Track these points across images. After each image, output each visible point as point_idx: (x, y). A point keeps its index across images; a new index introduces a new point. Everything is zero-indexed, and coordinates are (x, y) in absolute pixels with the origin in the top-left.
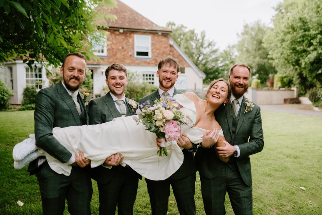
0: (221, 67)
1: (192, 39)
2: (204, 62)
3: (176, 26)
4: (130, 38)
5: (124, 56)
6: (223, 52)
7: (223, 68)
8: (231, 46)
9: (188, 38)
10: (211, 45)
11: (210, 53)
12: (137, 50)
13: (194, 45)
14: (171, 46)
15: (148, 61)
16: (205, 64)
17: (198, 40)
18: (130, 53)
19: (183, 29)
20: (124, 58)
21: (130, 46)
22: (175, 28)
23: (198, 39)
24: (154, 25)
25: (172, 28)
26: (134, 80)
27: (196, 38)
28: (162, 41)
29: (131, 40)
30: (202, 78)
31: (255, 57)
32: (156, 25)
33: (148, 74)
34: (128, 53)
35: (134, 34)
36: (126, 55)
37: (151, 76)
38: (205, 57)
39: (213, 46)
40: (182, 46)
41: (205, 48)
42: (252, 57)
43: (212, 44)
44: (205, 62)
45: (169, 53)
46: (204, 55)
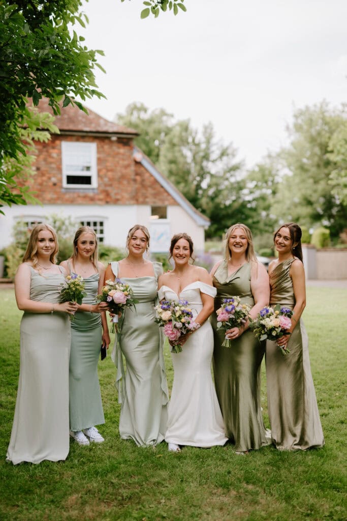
0: (249, 202)
1: (184, 142)
2: (211, 192)
3: (149, 112)
4: (53, 148)
5: (41, 184)
6: (257, 169)
7: (254, 205)
8: (274, 154)
9: (176, 141)
10: (228, 155)
11: (225, 172)
12: (67, 171)
13: (189, 154)
14: (138, 163)
15: (91, 194)
16: (214, 195)
17: (198, 145)
18: (54, 180)
19: (165, 118)
20: (40, 190)
21: (53, 166)
22: (145, 116)
23: (197, 141)
24: (102, 122)
25: (139, 117)
26: (65, 234)
27: (193, 141)
28: (118, 154)
29: (54, 153)
30: (203, 226)
31: (316, 182)
32: (106, 121)
33: (92, 220)
34: (49, 178)
35: (61, 140)
36: (45, 184)
37: (98, 224)
38: (214, 180)
39: (230, 156)
40: (162, 158)
41: (214, 161)
42: (311, 181)
43: (229, 151)
44: (214, 193)
45: (133, 177)
46: (212, 176)
